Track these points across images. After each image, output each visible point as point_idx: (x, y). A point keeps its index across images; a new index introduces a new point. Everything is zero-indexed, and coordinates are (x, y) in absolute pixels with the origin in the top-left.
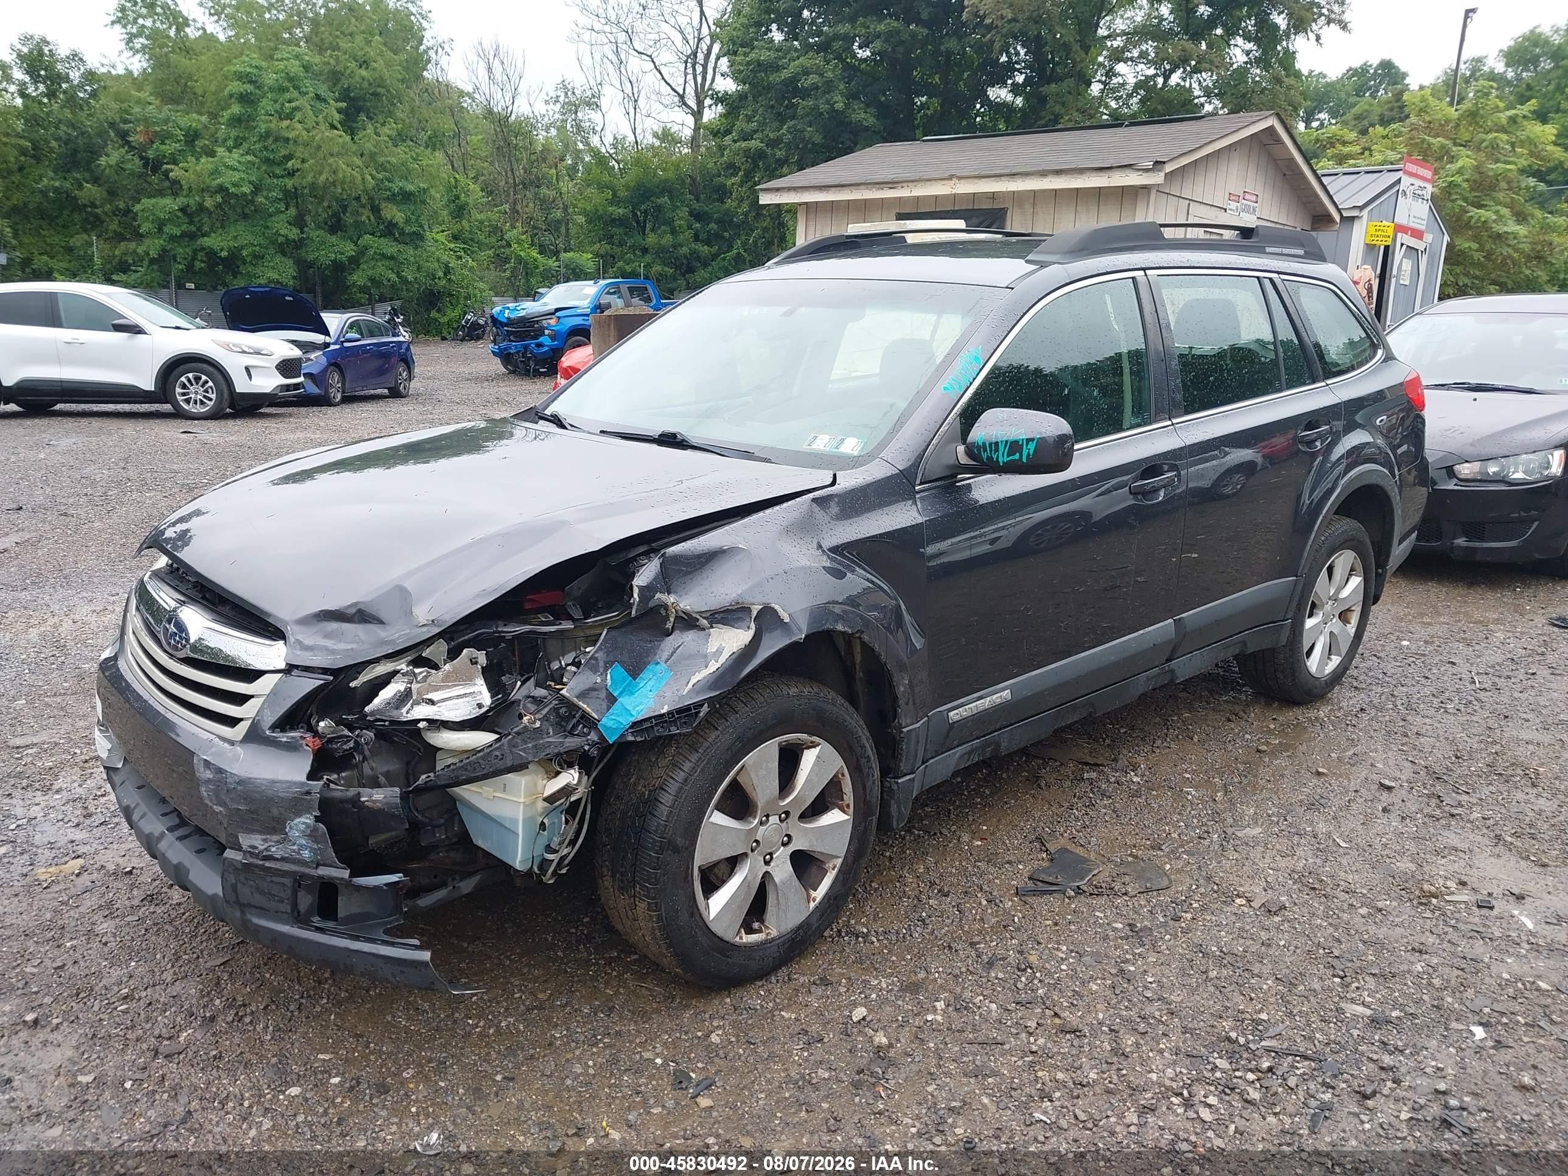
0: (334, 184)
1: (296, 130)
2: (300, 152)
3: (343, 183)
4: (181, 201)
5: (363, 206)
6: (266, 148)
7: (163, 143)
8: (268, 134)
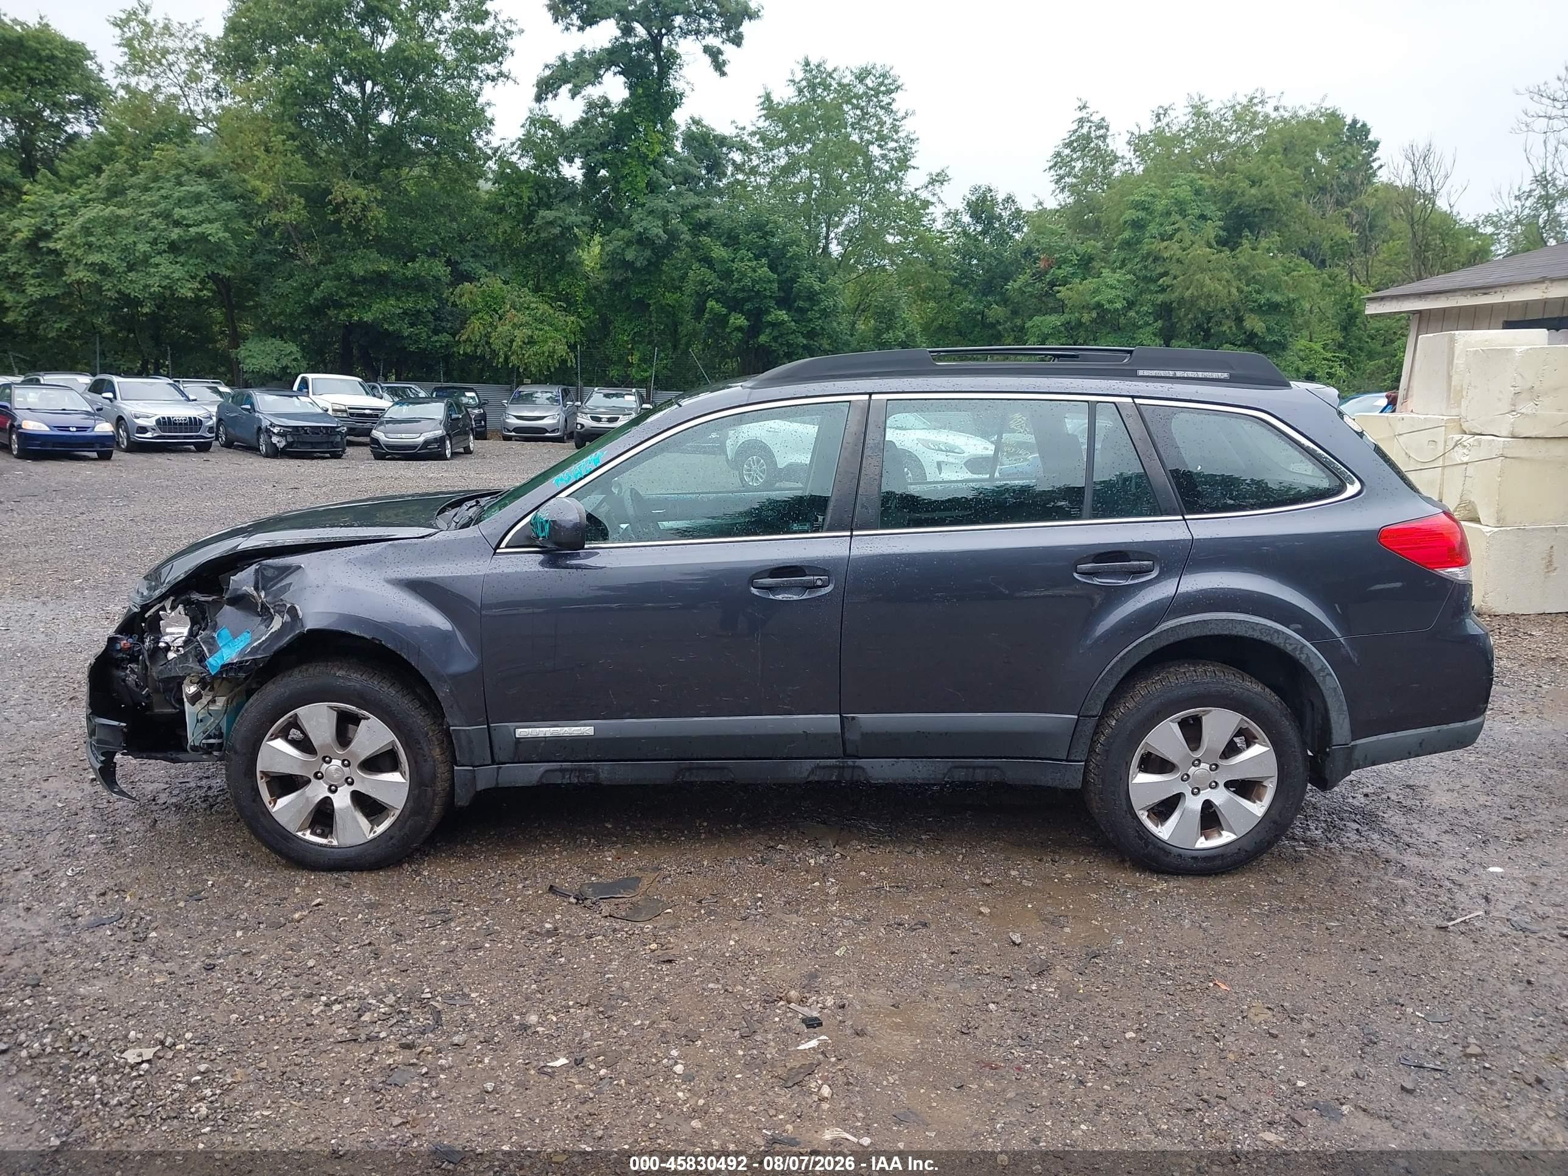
0: (1199, 297)
1: (1173, 249)
2: (1175, 269)
3: (1210, 296)
4: (1066, 317)
5: (1228, 317)
6: (1146, 267)
7: (1059, 268)
8: (1149, 254)
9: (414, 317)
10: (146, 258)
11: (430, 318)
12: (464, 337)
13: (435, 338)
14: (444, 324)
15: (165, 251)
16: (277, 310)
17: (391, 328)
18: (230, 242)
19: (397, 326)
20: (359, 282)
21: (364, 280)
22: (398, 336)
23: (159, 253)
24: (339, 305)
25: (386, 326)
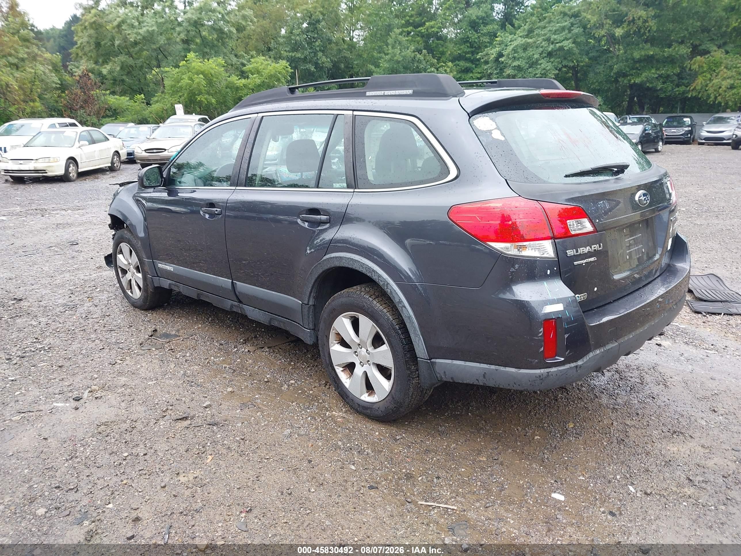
9: (666, 78)
10: (537, 60)
11: (675, 78)
12: (692, 88)
13: (677, 89)
14: (683, 81)
15: (545, 57)
16: (595, 81)
17: (651, 86)
18: (575, 49)
19: (655, 84)
20: (637, 62)
21: (640, 61)
22: (654, 90)
23: (543, 58)
24: (625, 75)
25: (648, 85)
